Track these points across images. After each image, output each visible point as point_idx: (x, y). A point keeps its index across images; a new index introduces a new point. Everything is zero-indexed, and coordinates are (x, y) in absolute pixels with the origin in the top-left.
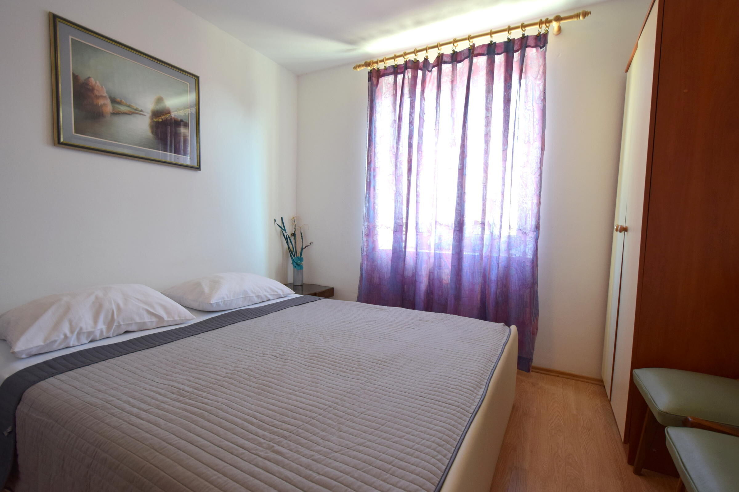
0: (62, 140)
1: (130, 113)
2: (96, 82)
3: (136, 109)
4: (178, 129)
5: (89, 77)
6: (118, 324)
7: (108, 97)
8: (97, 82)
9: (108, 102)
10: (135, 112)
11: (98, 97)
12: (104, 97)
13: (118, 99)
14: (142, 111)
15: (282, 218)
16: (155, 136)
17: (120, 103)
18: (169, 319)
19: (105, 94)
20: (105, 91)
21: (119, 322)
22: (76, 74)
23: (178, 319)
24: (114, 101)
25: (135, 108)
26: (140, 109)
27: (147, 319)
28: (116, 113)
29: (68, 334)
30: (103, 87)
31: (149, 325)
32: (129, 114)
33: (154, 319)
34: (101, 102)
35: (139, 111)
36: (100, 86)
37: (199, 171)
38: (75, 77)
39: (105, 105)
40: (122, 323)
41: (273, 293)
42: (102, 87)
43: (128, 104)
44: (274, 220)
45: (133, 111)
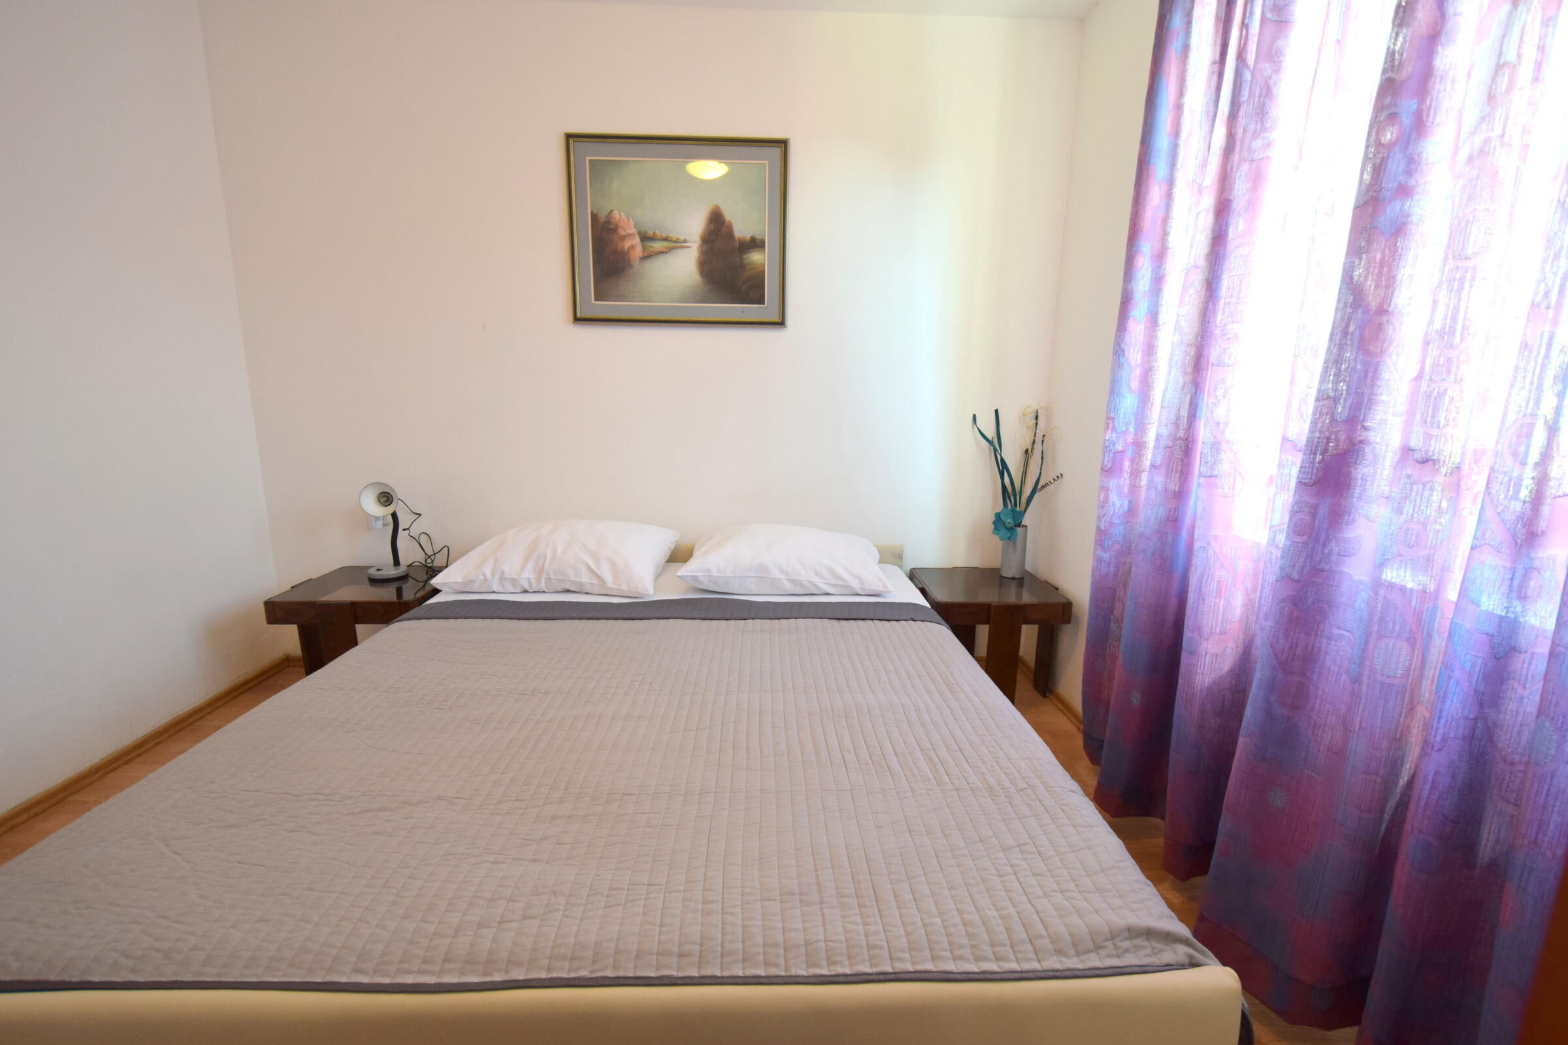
0: (579, 315)
1: (667, 250)
2: (620, 216)
3: (677, 241)
4: (745, 256)
5: (612, 211)
6: (547, 577)
7: (636, 234)
8: (622, 214)
9: (637, 241)
10: (674, 244)
11: (623, 238)
12: (631, 235)
13: (650, 233)
14: (685, 241)
15: (997, 411)
16: (705, 280)
17: (653, 238)
18: (614, 587)
19: (633, 230)
20: (632, 225)
21: (548, 574)
22: (595, 212)
23: (626, 589)
24: (645, 238)
25: (675, 239)
26: (682, 238)
27: (585, 578)
28: (648, 256)
29: (489, 576)
30: (630, 219)
31: (589, 589)
32: (666, 252)
33: (595, 581)
34: (627, 244)
35: (681, 242)
36: (625, 219)
37: (785, 329)
38: (594, 217)
39: (633, 247)
40: (552, 577)
41: (834, 582)
42: (628, 220)
43: (664, 235)
44: (972, 417)
45: (672, 245)
